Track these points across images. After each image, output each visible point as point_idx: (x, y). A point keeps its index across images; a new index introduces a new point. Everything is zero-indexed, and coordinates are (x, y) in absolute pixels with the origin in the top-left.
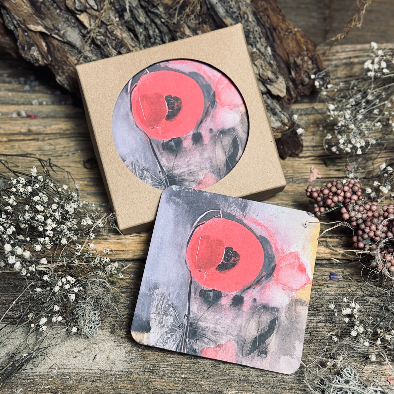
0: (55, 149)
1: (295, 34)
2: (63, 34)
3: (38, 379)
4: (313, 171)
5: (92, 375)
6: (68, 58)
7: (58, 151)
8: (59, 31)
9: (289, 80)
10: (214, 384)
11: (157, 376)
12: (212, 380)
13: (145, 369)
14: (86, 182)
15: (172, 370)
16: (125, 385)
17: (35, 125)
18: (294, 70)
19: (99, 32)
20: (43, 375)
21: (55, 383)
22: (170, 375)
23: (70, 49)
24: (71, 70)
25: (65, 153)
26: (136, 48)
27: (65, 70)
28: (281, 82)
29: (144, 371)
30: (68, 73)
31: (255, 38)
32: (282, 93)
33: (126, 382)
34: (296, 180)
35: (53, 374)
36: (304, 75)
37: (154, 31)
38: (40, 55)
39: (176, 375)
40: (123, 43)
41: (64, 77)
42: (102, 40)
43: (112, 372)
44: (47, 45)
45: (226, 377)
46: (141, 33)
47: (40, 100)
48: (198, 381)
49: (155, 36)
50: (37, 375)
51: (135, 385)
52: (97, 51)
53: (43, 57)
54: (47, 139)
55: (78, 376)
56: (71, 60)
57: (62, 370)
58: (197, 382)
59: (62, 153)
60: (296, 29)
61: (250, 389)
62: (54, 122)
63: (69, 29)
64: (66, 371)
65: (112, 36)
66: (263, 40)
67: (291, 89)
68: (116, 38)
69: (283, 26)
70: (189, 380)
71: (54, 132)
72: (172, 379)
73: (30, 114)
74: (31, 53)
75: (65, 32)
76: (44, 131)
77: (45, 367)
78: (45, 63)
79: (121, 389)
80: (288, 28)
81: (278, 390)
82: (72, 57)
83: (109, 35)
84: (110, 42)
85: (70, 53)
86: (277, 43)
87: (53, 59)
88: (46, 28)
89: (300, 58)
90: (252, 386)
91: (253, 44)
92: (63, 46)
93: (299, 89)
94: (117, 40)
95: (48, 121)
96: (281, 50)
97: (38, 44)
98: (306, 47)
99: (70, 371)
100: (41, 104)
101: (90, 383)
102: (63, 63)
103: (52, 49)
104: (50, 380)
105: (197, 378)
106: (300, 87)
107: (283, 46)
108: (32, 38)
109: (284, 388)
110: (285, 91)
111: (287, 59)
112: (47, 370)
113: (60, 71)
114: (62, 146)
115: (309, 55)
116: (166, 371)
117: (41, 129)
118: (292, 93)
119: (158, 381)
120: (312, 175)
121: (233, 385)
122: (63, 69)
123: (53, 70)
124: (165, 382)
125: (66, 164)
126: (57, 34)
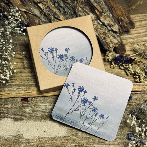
2: (33, 12)
9: (119, 26)
18: (121, 22)
19: (47, 10)
23: (36, 17)
28: (116, 26)
31: (105, 10)
32: (117, 30)
33: (65, 140)
35: (36, 138)
36: (125, 23)
37: (67, 10)
38: (24, 20)
40: (56, 13)
42: (48, 13)
44: (27, 16)
52: (46, 18)
56: (36, 21)
57: (40, 137)
60: (121, 7)
63: (35, 10)
65: (52, 11)
66: (108, 11)
67: (120, 29)
69: (116, 6)
73: (20, 44)
87: (29, 21)
88: (26, 9)
89: (123, 17)
91: (105, 13)
92: (33, 16)
93: (123, 29)
96: (115, 15)
97: (24, 16)
98: (125, 13)
99: (43, 137)
102: (33, 22)
108: (21, 13)
111: (118, 18)
115: (126, 16)
122: (33, 25)
126: (30, 12)
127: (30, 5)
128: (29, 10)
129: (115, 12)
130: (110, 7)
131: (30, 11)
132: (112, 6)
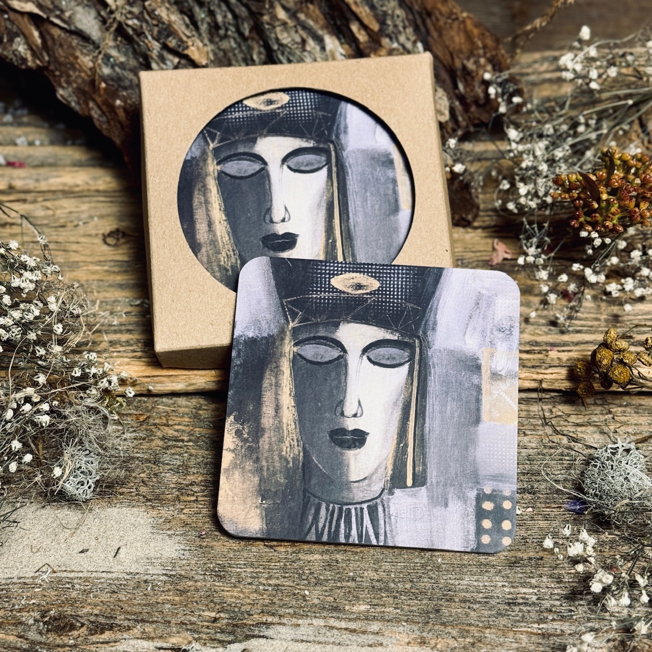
0: (53, 215)
1: (464, 22)
2: (70, 17)
3: (15, 589)
4: (496, 246)
5: (111, 582)
6: (77, 58)
7: (59, 218)
8: (62, 11)
9: (454, 97)
10: (327, 594)
11: (227, 583)
12: (324, 588)
13: (206, 570)
14: (106, 268)
15: (253, 572)
16: (171, 598)
17: (20, 178)
18: (463, 80)
19: (130, 12)
20: (25, 584)
21: (45, 596)
22: (249, 580)
23: (81, 43)
24: (83, 78)
25: (71, 222)
26: (193, 39)
27: (73, 78)
28: (440, 98)
29: (205, 574)
30: (76, 83)
31: (395, 26)
32: (443, 117)
33: (171, 593)
34: (469, 263)
35: (42, 581)
36: (479, 87)
37: (225, 17)
38: (29, 52)
39: (261, 580)
40: (172, 30)
41: (70, 89)
42: (134, 27)
43: (147, 576)
44: (42, 36)
45: (349, 584)
46: (202, 20)
47: (31, 138)
48: (300, 589)
49: (227, 25)
50: (15, 584)
51: (188, 598)
52: (127, 47)
53: (34, 54)
54: (40, 199)
55: (88, 584)
56: (83, 62)
57: (59, 575)
58: (297, 591)
59: (66, 222)
60: (465, 15)
61: (391, 602)
62: (54, 173)
63: (80, 9)
64: (65, 574)
65: (152, 19)
66: (410, 30)
67: (458, 113)
68: (159, 21)
69: (444, 9)
70: (283, 588)
71: (53, 188)
72: (254, 587)
73: (12, 160)
74: (15, 47)
75: (73, 14)
76: (35, 187)
77: (28, 570)
78: (38, 66)
79: (163, 603)
80: (451, 13)
81: (441, 603)
82: (85, 57)
83: (147, 17)
84: (149, 28)
85: (81, 51)
86: (432, 37)
87: (52, 59)
88: (40, 6)
89: (472, 60)
90: (395, 597)
91: (393, 36)
92: (70, 39)
93: (472, 113)
94: (160, 25)
95: (42, 171)
96: (440, 48)
97: (26, 32)
98: (483, 43)
99: (72, 575)
100: (31, 144)
101: (109, 594)
102: (69, 66)
103: (50, 43)
104: (37, 590)
105: (298, 585)
106: (473, 109)
107: (444, 42)
108: (16, 22)
109: (450, 600)
110: (447, 113)
111: (450, 62)
112: (32, 574)
113: (63, 80)
114: (67, 211)
115: (488, 55)
116: (243, 575)
117: (31, 184)
118: (460, 119)
119: (228, 591)
120: (495, 254)
121: (361, 596)
122: (69, 76)
123: (51, 78)
124: (242, 592)
125: (72, 239)
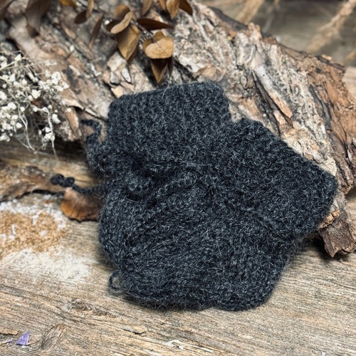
126: (90, 108)
127: (93, 91)
128: (87, 105)
129: (339, 120)
130: (327, 105)
131: (90, 106)
132: (330, 101)
